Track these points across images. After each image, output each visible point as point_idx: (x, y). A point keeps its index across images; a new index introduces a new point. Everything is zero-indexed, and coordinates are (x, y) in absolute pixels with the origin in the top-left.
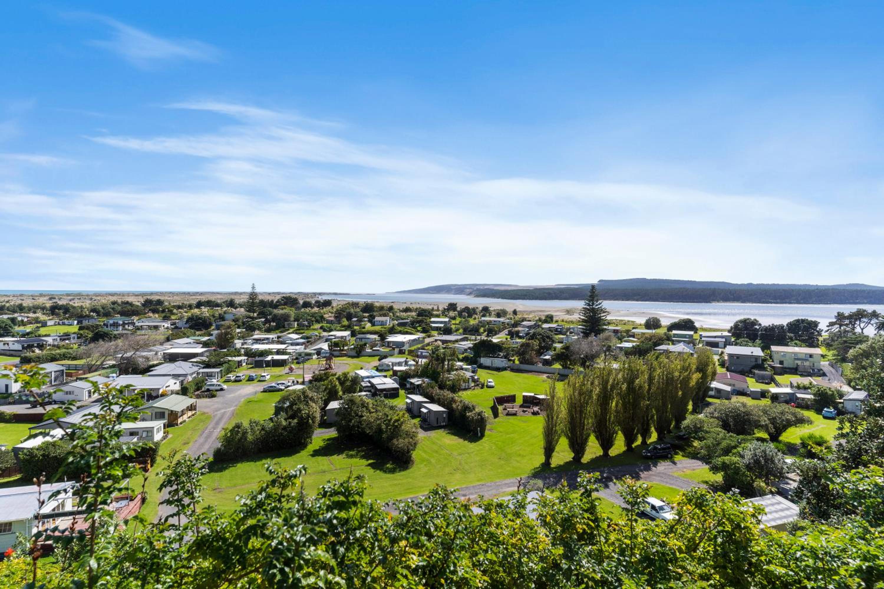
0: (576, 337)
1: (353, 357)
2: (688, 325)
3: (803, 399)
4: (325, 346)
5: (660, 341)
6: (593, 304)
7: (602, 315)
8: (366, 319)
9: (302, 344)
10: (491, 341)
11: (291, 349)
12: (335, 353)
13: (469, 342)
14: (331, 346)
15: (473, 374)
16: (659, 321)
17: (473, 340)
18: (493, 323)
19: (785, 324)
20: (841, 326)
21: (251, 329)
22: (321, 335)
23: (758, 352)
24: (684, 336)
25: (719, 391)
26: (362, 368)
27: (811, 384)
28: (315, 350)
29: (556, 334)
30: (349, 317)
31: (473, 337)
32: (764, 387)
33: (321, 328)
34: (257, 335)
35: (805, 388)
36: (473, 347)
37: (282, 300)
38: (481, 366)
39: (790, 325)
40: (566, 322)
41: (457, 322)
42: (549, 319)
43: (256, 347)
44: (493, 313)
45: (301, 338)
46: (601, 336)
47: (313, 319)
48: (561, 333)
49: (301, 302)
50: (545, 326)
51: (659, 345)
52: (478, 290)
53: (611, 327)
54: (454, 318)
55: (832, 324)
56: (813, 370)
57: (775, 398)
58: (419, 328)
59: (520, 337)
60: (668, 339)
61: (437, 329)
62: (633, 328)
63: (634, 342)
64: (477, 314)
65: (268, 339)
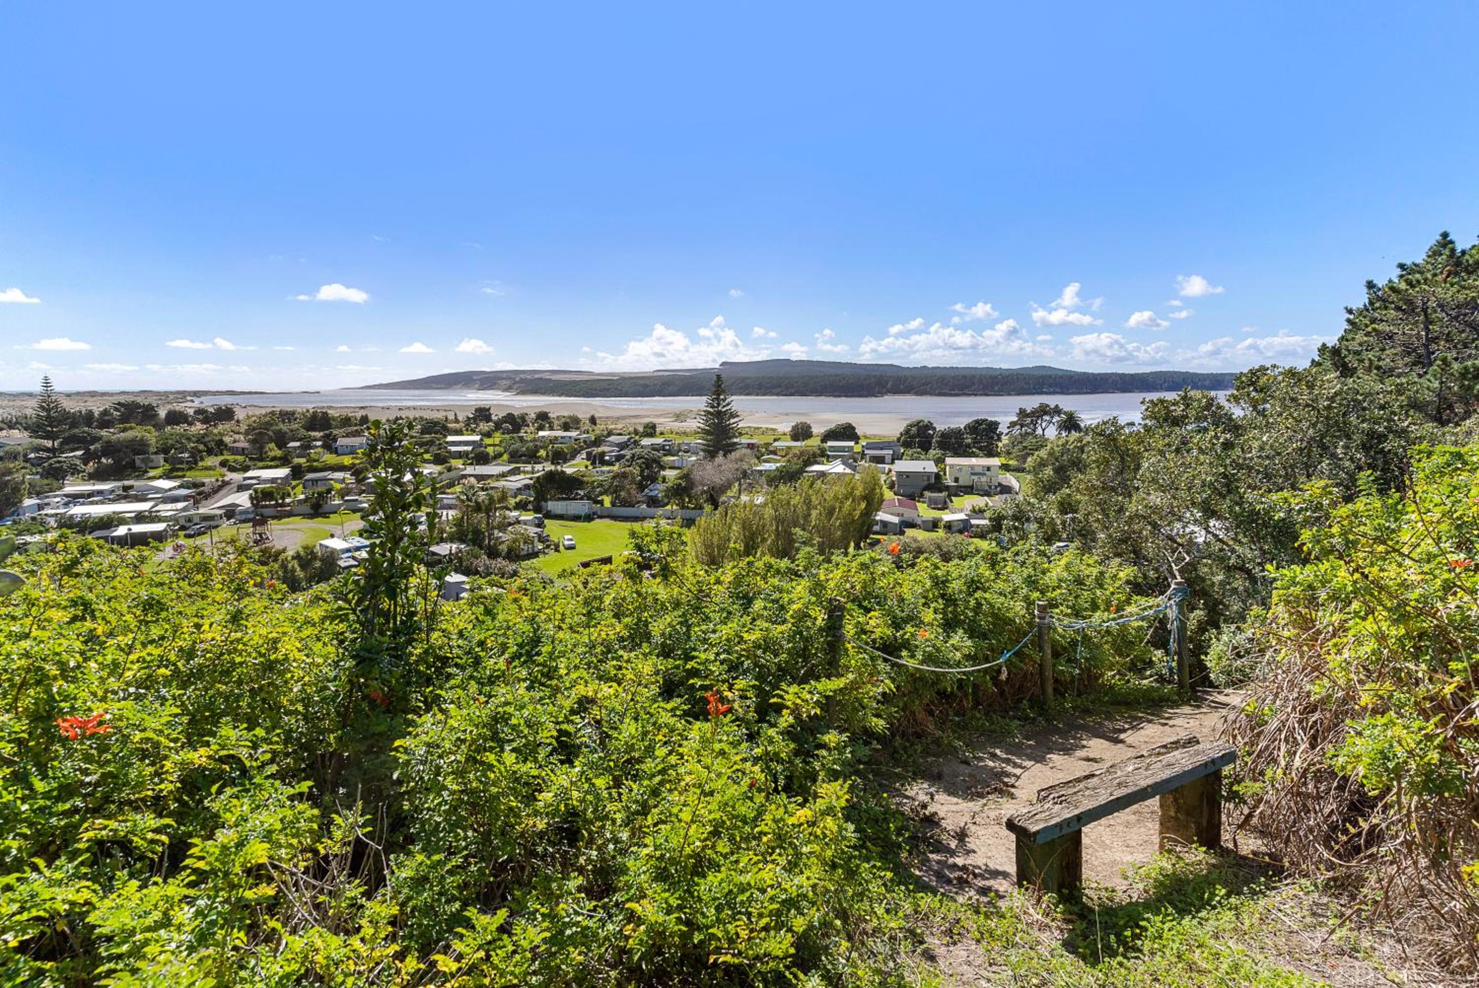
0: (694, 458)
1: (305, 516)
2: (847, 432)
3: (978, 526)
4: (243, 500)
5: (812, 458)
6: (719, 404)
7: (732, 421)
8: (319, 443)
9: (185, 498)
10: (563, 472)
11: (167, 510)
12: (267, 512)
13: (522, 476)
14: (256, 498)
15: (539, 530)
16: (810, 427)
17: (528, 472)
18: (560, 440)
19: (962, 427)
20: (1022, 426)
21: (57, 474)
22: (226, 479)
23: (930, 467)
24: (842, 449)
25: (885, 524)
26: (332, 536)
27: (987, 505)
28: (219, 508)
29: (665, 455)
30: (281, 440)
31: (529, 468)
32: (936, 514)
33: (223, 464)
34: (72, 487)
35: (981, 511)
36: (534, 486)
37: (116, 409)
38: (549, 515)
39: (968, 426)
40: (677, 433)
41: (497, 441)
42: (651, 430)
43: (78, 510)
44: (556, 422)
45: (180, 487)
46: (734, 455)
47: (201, 447)
48: (669, 453)
49: (162, 413)
50: (646, 442)
51: (811, 464)
52: (522, 381)
53: (744, 440)
54: (488, 435)
55: (1013, 424)
56: (990, 487)
57: (949, 526)
58: (427, 456)
59: (610, 463)
60: (822, 455)
61: (459, 455)
62: (775, 440)
63: (776, 461)
64: (528, 426)
65: (100, 493)
